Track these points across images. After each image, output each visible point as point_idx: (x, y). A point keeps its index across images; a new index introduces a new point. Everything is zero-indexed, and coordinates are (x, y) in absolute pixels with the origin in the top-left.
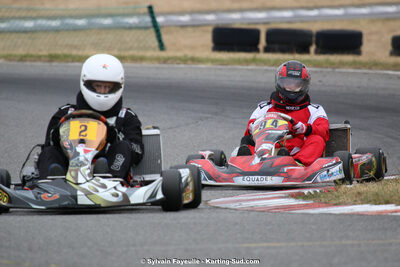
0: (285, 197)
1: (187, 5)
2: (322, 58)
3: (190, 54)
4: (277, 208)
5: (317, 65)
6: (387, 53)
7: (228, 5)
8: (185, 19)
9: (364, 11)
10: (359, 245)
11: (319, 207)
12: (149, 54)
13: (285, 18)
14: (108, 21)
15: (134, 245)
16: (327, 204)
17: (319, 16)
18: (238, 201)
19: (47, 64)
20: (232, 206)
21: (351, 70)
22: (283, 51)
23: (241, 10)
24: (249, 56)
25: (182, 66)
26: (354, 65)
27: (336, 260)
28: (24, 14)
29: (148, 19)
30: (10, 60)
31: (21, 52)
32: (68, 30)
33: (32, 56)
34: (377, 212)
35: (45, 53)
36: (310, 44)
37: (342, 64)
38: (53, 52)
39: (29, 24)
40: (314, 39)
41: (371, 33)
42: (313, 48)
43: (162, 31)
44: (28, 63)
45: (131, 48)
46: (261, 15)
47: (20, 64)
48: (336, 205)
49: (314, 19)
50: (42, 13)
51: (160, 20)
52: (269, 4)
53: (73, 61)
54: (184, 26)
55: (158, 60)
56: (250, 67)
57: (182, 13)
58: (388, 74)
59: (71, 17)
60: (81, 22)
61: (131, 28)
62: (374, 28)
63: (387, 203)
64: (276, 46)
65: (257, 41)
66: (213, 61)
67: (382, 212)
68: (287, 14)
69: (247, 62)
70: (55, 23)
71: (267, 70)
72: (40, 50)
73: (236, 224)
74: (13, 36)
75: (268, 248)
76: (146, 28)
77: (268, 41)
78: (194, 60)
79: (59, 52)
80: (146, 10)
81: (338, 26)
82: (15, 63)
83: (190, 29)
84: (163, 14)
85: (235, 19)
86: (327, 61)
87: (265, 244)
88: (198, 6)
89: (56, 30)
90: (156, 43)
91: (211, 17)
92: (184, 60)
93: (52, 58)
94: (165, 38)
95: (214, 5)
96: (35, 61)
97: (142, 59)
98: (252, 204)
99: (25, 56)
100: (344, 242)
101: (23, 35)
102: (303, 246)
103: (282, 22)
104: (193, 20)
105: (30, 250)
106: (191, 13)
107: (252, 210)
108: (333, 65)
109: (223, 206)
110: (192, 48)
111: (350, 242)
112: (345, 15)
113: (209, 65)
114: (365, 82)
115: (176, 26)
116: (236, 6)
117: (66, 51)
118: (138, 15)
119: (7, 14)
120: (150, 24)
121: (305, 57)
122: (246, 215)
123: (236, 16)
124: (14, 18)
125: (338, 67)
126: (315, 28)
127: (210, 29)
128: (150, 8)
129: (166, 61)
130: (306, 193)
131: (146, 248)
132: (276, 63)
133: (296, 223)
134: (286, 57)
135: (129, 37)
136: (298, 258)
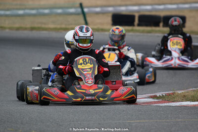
0: (148, 98)
1: (99, 3)
2: (166, 29)
3: (101, 27)
4: (144, 103)
5: (163, 32)
7: (119, 2)
8: (98, 9)
9: (187, 6)
10: (185, 122)
11: (165, 103)
14: (60, 11)
15: (73, 121)
16: (169, 101)
19: (30, 32)
22: (147, 25)
23: (126, 5)
27: (173, 129)
28: (18, 7)
29: (79, 10)
31: (17, 26)
32: (40, 15)
33: (22, 28)
34: (194, 105)
35: (28, 26)
36: (160, 22)
38: (33, 26)
39: (21, 12)
40: (162, 20)
41: (190, 17)
42: (161, 24)
43: (87, 16)
44: (21, 31)
45: (71, 24)
46: (136, 8)
48: (173, 102)
50: (27, 7)
51: (86, 10)
52: (140, 2)
53: (43, 30)
54: (97, 13)
57: (97, 7)
59: (41, 8)
60: (47, 11)
61: (71, 14)
62: (192, 14)
64: (143, 23)
65: (134, 21)
67: (196, 105)
68: (149, 7)
69: (129, 31)
70: (34, 12)
71: (139, 35)
72: (26, 25)
73: (124, 111)
75: (139, 123)
76: (78, 14)
77: (139, 20)
78: (103, 30)
79: (36, 25)
80: (78, 5)
81: (174, 14)
83: (101, 15)
84: (87, 7)
86: (168, 31)
87: (138, 121)
88: (104, 3)
89: (34, 15)
90: (82, 21)
91: (111, 9)
92: (98, 30)
93: (32, 29)
94: (88, 19)
95: (112, 3)
100: (177, 120)
101: (18, 18)
102: (157, 122)
103: (146, 11)
104: (102, 10)
105: (22, 124)
106: (101, 6)
110: (102, 24)
111: (179, 120)
116: (123, 3)
117: (39, 25)
118: (75, 7)
119: (10, 7)
120: (81, 12)
121: (157, 29)
124: (14, 9)
126: (162, 14)
127: (110, 15)
128: (81, 5)
130: (158, 95)
131: (79, 122)
132: (143, 32)
133: (153, 111)
134: (149, 28)
135: (70, 19)
136: (154, 127)
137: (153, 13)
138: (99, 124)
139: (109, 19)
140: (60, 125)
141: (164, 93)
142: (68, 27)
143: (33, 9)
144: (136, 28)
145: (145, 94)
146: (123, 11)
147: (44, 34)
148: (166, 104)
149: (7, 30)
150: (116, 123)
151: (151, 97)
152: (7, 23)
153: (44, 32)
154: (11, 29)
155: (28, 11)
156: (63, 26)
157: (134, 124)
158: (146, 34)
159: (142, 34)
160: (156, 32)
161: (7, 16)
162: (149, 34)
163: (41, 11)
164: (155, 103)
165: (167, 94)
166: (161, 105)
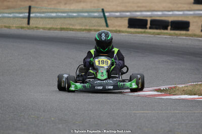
1: (119, 8)
2: (172, 32)
3: (118, 29)
4: (149, 95)
5: (170, 35)
6: (200, 31)
7: (136, 9)
8: (118, 14)
9: (191, 13)
10: (181, 113)
11: (166, 96)
12: (101, 28)
13: (158, 15)
14: (86, 14)
15: (87, 111)
16: (170, 94)
17: (172, 14)
19: (60, 32)
21: (184, 37)
22: (157, 28)
23: (141, 11)
24: (143, 30)
25: (115, 34)
26: (186, 35)
27: (171, 120)
28: (51, 11)
29: (102, 14)
30: (45, 30)
31: (49, 26)
32: (69, 17)
33: (53, 28)
34: (190, 98)
35: (59, 27)
36: (168, 26)
37: (181, 35)
38: (62, 27)
39: (54, 15)
40: (170, 24)
41: (194, 22)
42: (169, 28)
43: (107, 19)
44: (52, 31)
45: (94, 26)
46: (149, 13)
47: (48, 31)
48: (174, 95)
49: (170, 16)
50: (59, 10)
51: (107, 14)
52: (153, 9)
53: (70, 31)
54: (117, 17)
56: (143, 35)
57: (117, 12)
58: (199, 40)
59: (71, 12)
60: (75, 14)
61: (95, 17)
62: (195, 20)
63: (195, 95)
64: (154, 27)
65: (146, 24)
66: (128, 32)
67: (192, 99)
68: (160, 13)
69: (142, 33)
70: (64, 15)
71: (149, 36)
72: (57, 26)
73: (131, 102)
74: (47, 19)
75: (143, 113)
76: (101, 18)
77: (151, 24)
78: (120, 31)
79: (65, 27)
80: (101, 10)
81: (180, 19)
83: (119, 19)
84: (107, 12)
85: (138, 15)
86: (175, 33)
87: (142, 112)
88: (124, 9)
89: (65, 17)
90: (105, 24)
91: (128, 14)
92: (116, 31)
93: (62, 29)
94: (109, 22)
95: (130, 9)
96: (55, 30)
99: (51, 28)
100: (175, 112)
101: (51, 19)
102: (158, 113)
103: (157, 17)
104: (121, 15)
105: (44, 111)
107: (138, 96)
108: (177, 35)
110: (120, 26)
111: (177, 112)
112: (184, 14)
113: (126, 34)
114: (190, 42)
115: (114, 17)
116: (139, 9)
117: (68, 27)
118: (98, 12)
119: (45, 10)
120: (103, 16)
121: (165, 31)
122: (136, 98)
123: (138, 13)
124: (48, 12)
125: (179, 36)
126: (170, 19)
127: (127, 19)
128: (103, 10)
130: (162, 89)
131: (92, 112)
132: (154, 34)
133: (156, 102)
134: (158, 31)
135: (94, 21)
136: (155, 118)
137: (163, 18)
138: (109, 113)
139: (126, 23)
140: (76, 114)
141: (167, 87)
142: (91, 28)
144: (148, 30)
145: (152, 87)
147: (71, 34)
148: (169, 97)
149: (41, 30)
150: (123, 113)
151: (157, 90)
152: (41, 24)
153: (71, 32)
155: (60, 14)
156: (88, 28)
157: (138, 115)
159: (152, 36)
160: (164, 34)
161: (42, 18)
162: (158, 36)
163: (71, 14)
164: (159, 95)
165: (170, 87)
166: (163, 97)
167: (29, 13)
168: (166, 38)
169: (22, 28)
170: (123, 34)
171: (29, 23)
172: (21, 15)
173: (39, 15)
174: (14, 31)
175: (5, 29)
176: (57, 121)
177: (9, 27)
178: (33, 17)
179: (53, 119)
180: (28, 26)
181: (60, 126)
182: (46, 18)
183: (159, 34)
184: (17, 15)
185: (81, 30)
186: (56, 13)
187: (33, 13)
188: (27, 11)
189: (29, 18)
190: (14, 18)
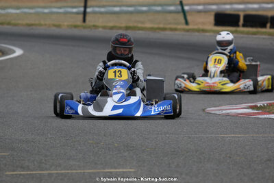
0: (247, 108)
3: (201, 27)
4: (242, 114)
5: (270, 34)
8: (200, 7)
11: (265, 114)
12: (179, 27)
13: (254, 8)
14: (159, 8)
15: (161, 134)
16: (269, 113)
17: (273, 8)
18: (221, 110)
20: (218, 112)
22: (252, 26)
23: (231, 3)
24: (233, 29)
25: (197, 34)
29: (180, 8)
30: (105, 29)
31: (111, 24)
32: (137, 13)
33: (116, 27)
35: (123, 25)
36: (267, 23)
38: (128, 25)
39: (117, 9)
40: (269, 20)
42: (268, 25)
43: (187, 14)
44: (114, 31)
45: (170, 24)
46: (241, 6)
48: (273, 113)
49: (270, 9)
50: (124, 3)
51: (186, 8)
54: (199, 12)
55: (184, 30)
57: (199, 4)
59: (140, 5)
60: (145, 9)
61: (171, 12)
64: (248, 24)
65: (238, 21)
68: (256, 6)
70: (130, 9)
71: (242, 37)
72: (121, 24)
73: (218, 123)
76: (178, 12)
77: (244, 20)
78: (204, 31)
79: (131, 25)
80: (178, 3)
82: (108, 31)
83: (202, 14)
84: (187, 5)
85: (227, 8)
89: (131, 13)
90: (183, 21)
91: (214, 7)
92: (198, 31)
93: (127, 28)
94: (189, 18)
97: (175, 30)
98: (228, 111)
99: (113, 27)
101: (113, 15)
102: (253, 136)
103: (252, 11)
104: (205, 9)
105: (105, 135)
106: (204, 4)
107: (228, 115)
109: (213, 112)
110: (203, 24)
113: (212, 34)
115: (195, 12)
117: (135, 25)
118: (175, 5)
119: (105, 4)
120: (181, 10)
121: (263, 30)
122: (224, 118)
123: (228, 7)
124: (109, 6)
126: (270, 14)
127: (213, 14)
128: (181, 4)
129: (188, 31)
130: (259, 105)
131: (167, 135)
132: (248, 33)
133: (250, 123)
134: (254, 30)
135: (170, 17)
137: (261, 13)
138: (190, 138)
139: (211, 19)
140: (146, 139)
141: (265, 103)
142: (165, 26)
143: (131, 6)
144: (241, 29)
145: (245, 103)
146: (227, 9)
147: (139, 34)
148: (265, 116)
149: (100, 29)
151: (252, 107)
152: (100, 21)
153: (140, 32)
154: (104, 27)
155: (125, 9)
156: (161, 26)
157: (227, 139)
158: (250, 36)
159: (246, 36)
160: (262, 33)
161: (101, 13)
162: (254, 36)
163: (139, 8)
164: (254, 114)
165: (269, 103)
166: (260, 117)
167: (85, 7)
168: (264, 38)
169: (76, 27)
170: (208, 34)
171: (84, 20)
172: (75, 10)
173: (97, 9)
174: (65, 31)
175: (54, 28)
176: (122, 147)
177: (58, 26)
178: (90, 13)
179: (116, 145)
180: (84, 24)
181: (126, 154)
182: (106, 13)
183: (254, 34)
184: (70, 10)
185: (152, 29)
186: (120, 6)
187: (90, 7)
188: (83, 4)
189: (85, 13)
190: (66, 13)
